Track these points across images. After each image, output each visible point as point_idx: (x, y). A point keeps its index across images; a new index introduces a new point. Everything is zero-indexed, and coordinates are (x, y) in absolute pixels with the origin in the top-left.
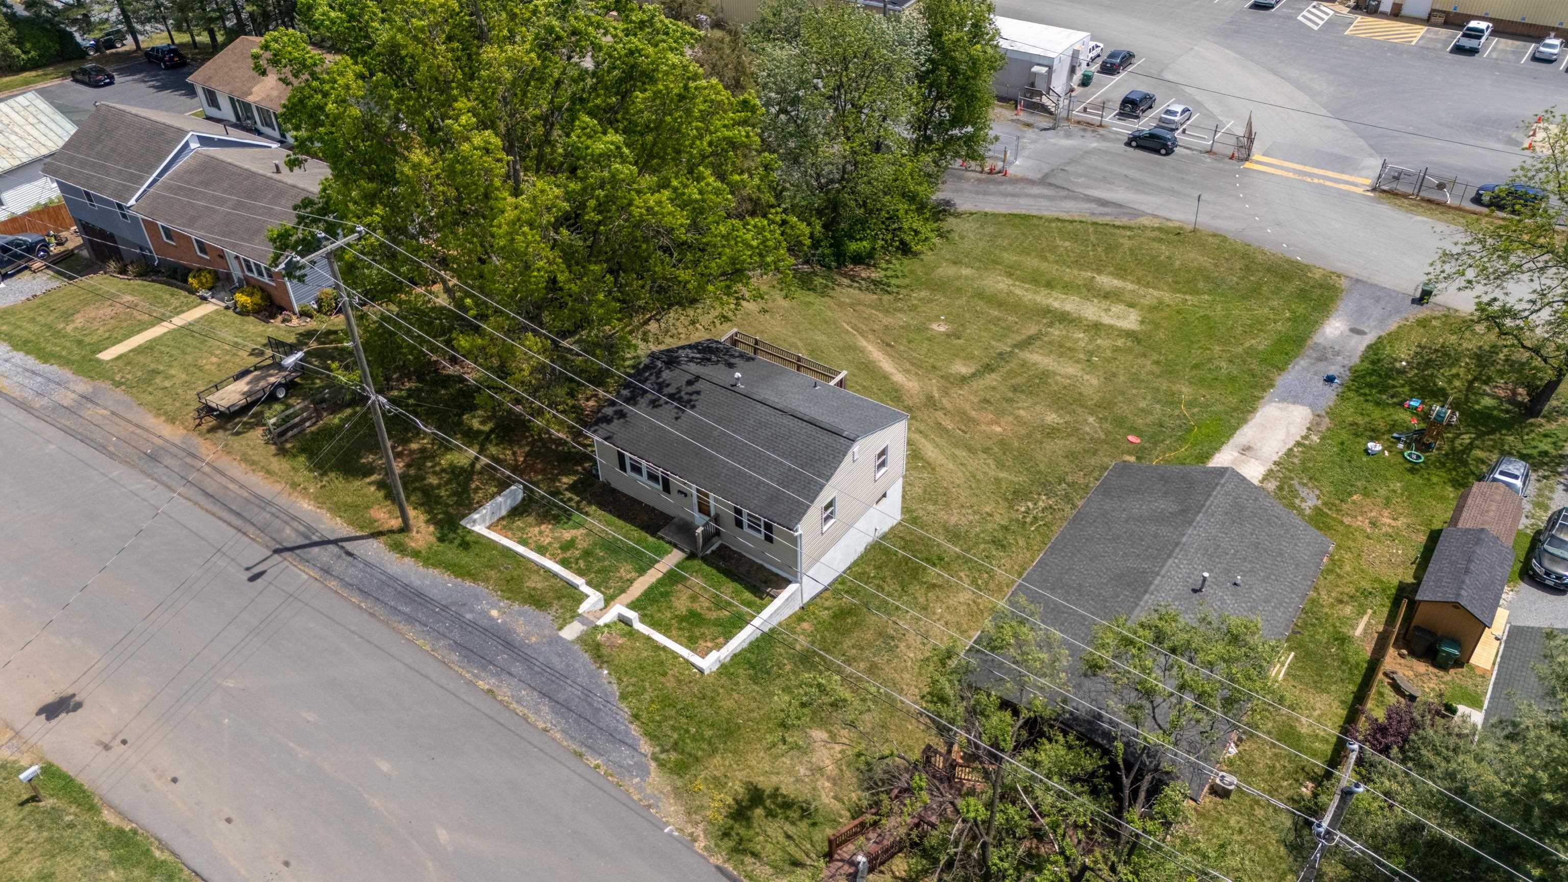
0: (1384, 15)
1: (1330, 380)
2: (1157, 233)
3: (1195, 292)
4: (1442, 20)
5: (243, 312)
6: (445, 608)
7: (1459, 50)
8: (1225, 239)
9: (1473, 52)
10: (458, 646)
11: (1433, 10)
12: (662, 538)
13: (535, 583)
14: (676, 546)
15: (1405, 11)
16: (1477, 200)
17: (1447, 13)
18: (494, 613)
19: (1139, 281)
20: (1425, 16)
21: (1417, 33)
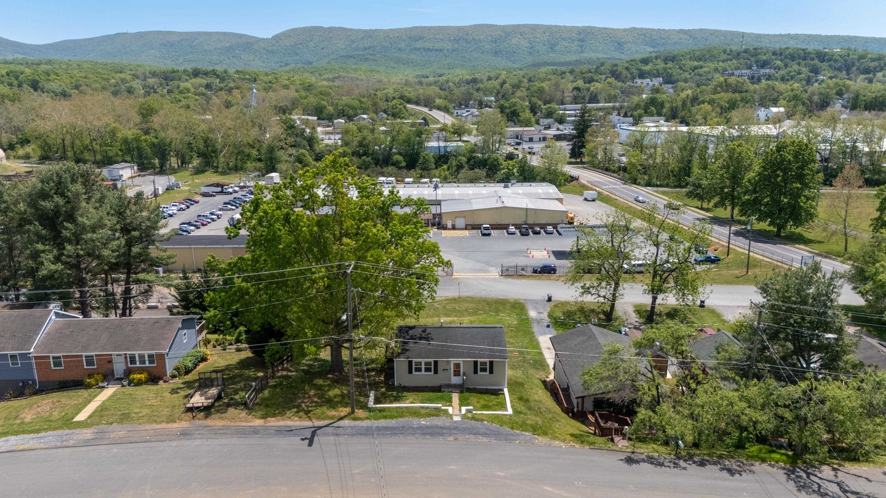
0: (449, 229)
1: (548, 326)
2: (447, 302)
3: (480, 315)
4: (470, 227)
5: (139, 383)
6: (403, 427)
7: (484, 235)
8: (472, 298)
9: (489, 235)
10: (424, 434)
11: (466, 225)
12: (444, 391)
13: (423, 411)
14: (451, 392)
15: (457, 227)
16: (535, 271)
17: (471, 225)
18: (423, 422)
19: (456, 316)
20: (464, 227)
21: (466, 233)
